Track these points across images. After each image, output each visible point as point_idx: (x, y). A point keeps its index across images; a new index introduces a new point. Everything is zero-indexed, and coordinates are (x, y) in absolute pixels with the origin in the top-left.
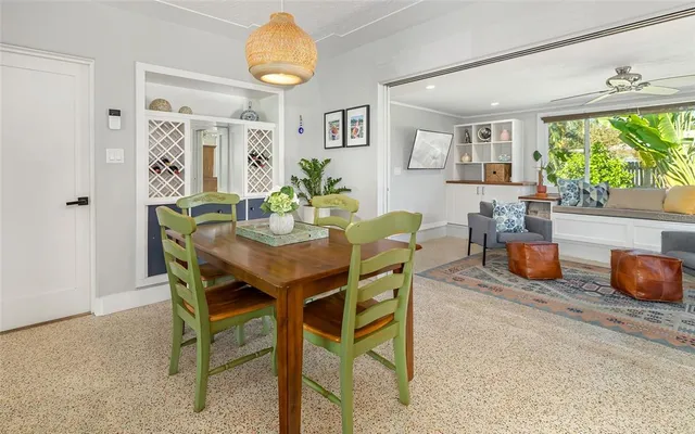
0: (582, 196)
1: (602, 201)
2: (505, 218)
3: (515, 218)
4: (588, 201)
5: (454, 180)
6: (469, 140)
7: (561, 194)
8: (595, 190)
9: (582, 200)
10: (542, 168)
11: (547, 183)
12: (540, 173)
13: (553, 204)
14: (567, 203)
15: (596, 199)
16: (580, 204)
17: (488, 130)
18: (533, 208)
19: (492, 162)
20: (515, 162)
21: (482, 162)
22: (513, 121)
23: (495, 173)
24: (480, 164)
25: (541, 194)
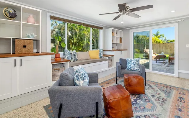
4: (75, 59)
16: (72, 61)
19: (22, 38)
20: (40, 39)
21: (11, 38)
22: (41, 11)
23: (25, 46)
24: (10, 39)
25: (58, 58)
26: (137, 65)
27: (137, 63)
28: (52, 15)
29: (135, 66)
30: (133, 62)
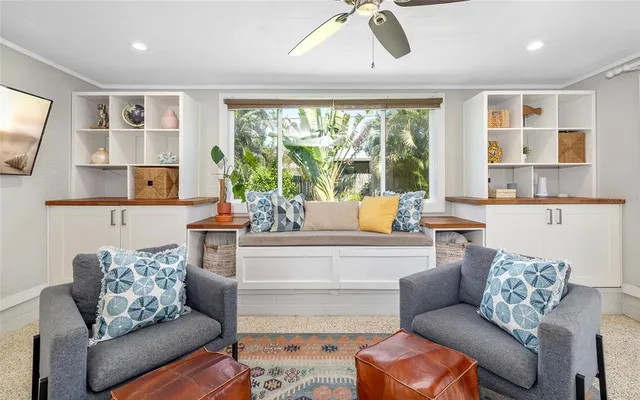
0: (276, 216)
1: (299, 222)
2: (130, 296)
3: (157, 292)
4: (284, 223)
5: (73, 197)
6: (104, 123)
7: (251, 214)
8: (292, 207)
9: (276, 223)
10: (226, 176)
11: (231, 199)
12: (222, 182)
13: (240, 233)
14: (257, 228)
15: (292, 221)
16: (274, 229)
17: (141, 108)
18: (210, 241)
19: (145, 164)
20: (180, 165)
21: (128, 165)
22: (181, 95)
23: (150, 183)
24: (125, 168)
25: (224, 216)
26: (527, 302)
27: (531, 290)
28: (230, 96)
29: (511, 307)
30: (508, 281)
